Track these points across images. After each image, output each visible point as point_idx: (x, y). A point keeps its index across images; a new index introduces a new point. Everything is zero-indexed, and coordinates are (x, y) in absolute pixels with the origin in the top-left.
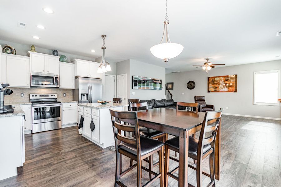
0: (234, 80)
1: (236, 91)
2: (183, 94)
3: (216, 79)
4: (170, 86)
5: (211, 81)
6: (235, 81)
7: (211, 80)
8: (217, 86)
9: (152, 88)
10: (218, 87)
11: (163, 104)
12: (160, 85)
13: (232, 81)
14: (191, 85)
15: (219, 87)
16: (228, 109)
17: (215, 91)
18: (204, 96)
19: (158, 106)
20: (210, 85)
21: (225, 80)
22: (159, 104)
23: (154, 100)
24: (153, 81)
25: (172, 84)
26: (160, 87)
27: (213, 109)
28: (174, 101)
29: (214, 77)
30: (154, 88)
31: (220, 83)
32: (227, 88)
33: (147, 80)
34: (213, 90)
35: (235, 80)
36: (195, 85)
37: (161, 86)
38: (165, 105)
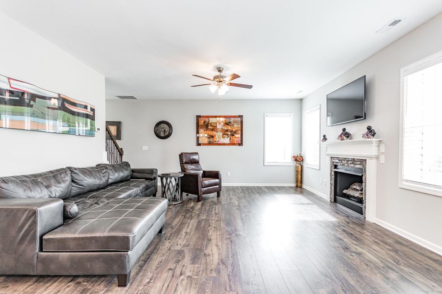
0: (238, 125)
1: (241, 144)
2: (145, 148)
3: (212, 120)
4: (113, 129)
5: (202, 124)
6: (240, 126)
7: (203, 122)
8: (214, 133)
9: (61, 129)
10: (215, 135)
11: (104, 180)
12: (89, 120)
13: (235, 126)
14: (163, 131)
15: (217, 137)
16: (230, 175)
17: (210, 144)
18: (197, 153)
19: (87, 189)
20: (201, 131)
21: (225, 123)
22: (89, 181)
23: (69, 168)
24: (66, 106)
25: (118, 124)
26: (89, 128)
27: (218, 179)
28: (132, 167)
29: (208, 117)
30: (67, 129)
31: (218, 128)
32: (229, 138)
33: (34, 97)
34: (206, 141)
35: (240, 124)
36: (172, 130)
37: (92, 125)
38: (110, 181)
